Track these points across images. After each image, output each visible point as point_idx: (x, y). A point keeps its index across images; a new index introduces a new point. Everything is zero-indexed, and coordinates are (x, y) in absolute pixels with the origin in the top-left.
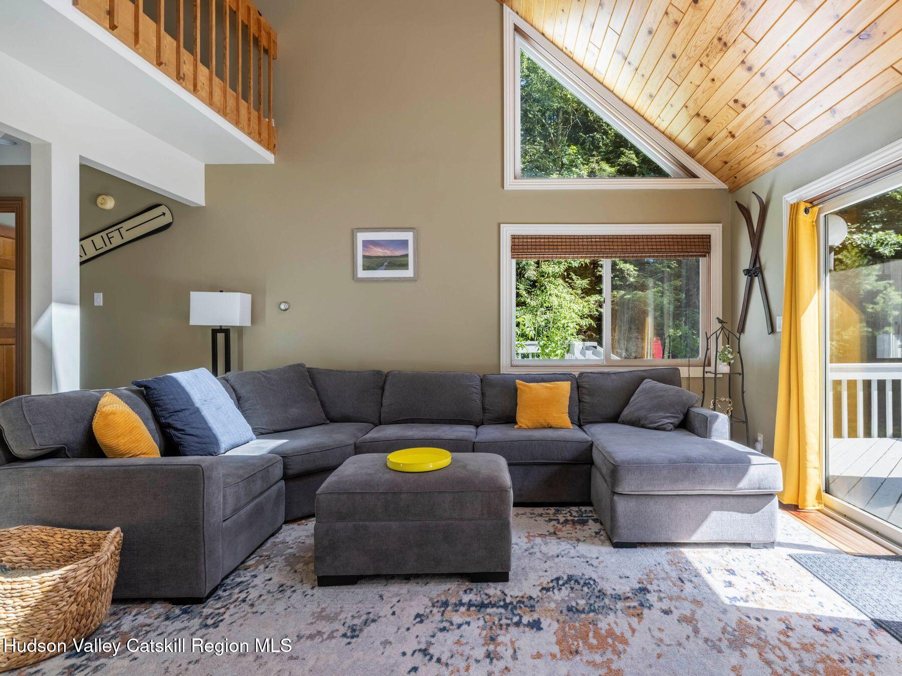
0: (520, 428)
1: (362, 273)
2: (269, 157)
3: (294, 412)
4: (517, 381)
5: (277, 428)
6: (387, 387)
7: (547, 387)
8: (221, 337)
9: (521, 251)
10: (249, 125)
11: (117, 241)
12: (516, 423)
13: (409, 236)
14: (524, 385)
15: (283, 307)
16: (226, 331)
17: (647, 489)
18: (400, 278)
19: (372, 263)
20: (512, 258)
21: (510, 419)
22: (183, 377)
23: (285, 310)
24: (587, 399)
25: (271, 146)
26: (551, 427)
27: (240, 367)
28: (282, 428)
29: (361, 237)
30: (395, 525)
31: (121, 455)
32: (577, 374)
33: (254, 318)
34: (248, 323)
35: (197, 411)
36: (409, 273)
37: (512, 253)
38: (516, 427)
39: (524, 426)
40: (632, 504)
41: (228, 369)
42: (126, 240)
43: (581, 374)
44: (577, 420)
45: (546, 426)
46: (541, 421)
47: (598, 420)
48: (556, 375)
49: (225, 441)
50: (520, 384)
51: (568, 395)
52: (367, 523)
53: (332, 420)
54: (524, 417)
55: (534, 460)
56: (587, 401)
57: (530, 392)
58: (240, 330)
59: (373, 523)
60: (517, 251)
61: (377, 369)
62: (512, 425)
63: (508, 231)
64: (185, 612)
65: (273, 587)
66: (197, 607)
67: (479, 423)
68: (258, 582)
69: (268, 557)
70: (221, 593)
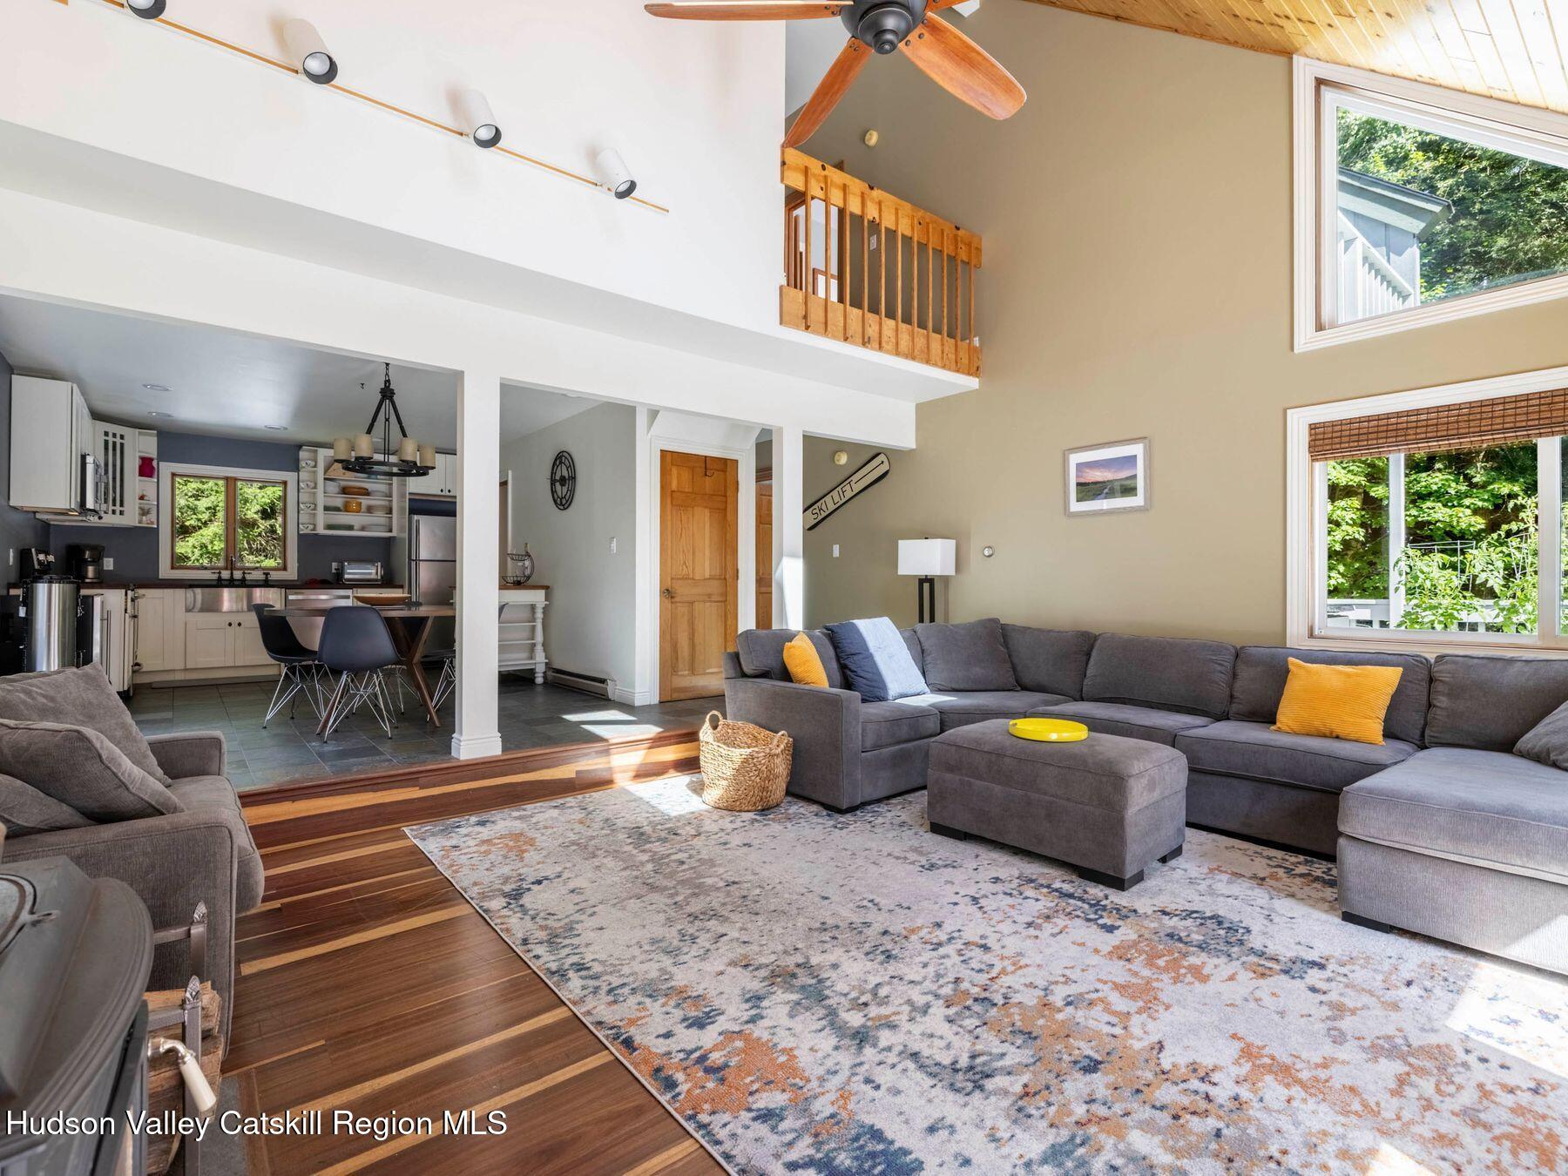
0: (1279, 730)
1: (1076, 507)
2: (972, 383)
3: (978, 671)
4: (1291, 659)
5: (956, 686)
6: (1094, 653)
7: (1341, 672)
8: (926, 586)
9: (1328, 448)
10: (943, 358)
11: (849, 494)
12: (1274, 722)
13: (1137, 450)
14: (1300, 667)
15: (986, 553)
16: (930, 580)
17: (1398, 839)
18: (1125, 508)
19: (1088, 490)
20: (1313, 460)
21: (1266, 715)
22: (863, 625)
23: (990, 556)
24: (1442, 701)
25: (974, 371)
26: (1337, 737)
27: (946, 619)
28: (962, 687)
29: (1075, 459)
30: (997, 789)
31: (799, 682)
32: (1431, 657)
33: (959, 566)
34: (952, 572)
35: (870, 656)
36: (1137, 500)
37: (1310, 452)
38: (1273, 727)
39: (1284, 728)
40: (1375, 859)
41: (932, 619)
42: (855, 492)
43: (1440, 658)
44: (1417, 737)
45: (1328, 734)
46: (1317, 723)
47: (1463, 741)
48: (1380, 656)
49: (893, 688)
50: (1293, 664)
51: (1391, 690)
52: (972, 780)
53: (1025, 688)
54: (1285, 716)
55: (1270, 775)
56: (1444, 705)
57: (1302, 676)
58: (946, 579)
59: (978, 782)
60: (1320, 448)
61: (1084, 629)
62: (1268, 725)
63: (1299, 423)
64: (829, 815)
65: (897, 821)
66: (837, 816)
67: (1223, 717)
68: (889, 814)
69: (910, 802)
70: (858, 812)
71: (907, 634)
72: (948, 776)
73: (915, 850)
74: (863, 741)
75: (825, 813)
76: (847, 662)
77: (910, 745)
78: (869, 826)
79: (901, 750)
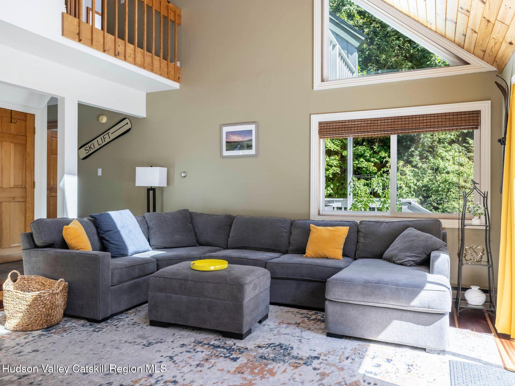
0: (308, 257)
1: (226, 153)
2: (176, 85)
4: (311, 225)
5: (166, 246)
6: (233, 226)
7: (329, 230)
8: (151, 192)
9: (325, 133)
10: (160, 70)
11: (107, 140)
12: (304, 253)
13: (252, 127)
14: (314, 228)
15: (183, 175)
16: (154, 189)
18: (247, 155)
19: (231, 145)
20: (320, 138)
21: (301, 251)
23: (184, 177)
24: (361, 240)
25: (177, 79)
26: (327, 258)
27: (162, 210)
28: (169, 246)
29: (226, 129)
32: (358, 222)
34: (164, 185)
35: (118, 232)
36: (253, 152)
37: (319, 134)
38: (304, 256)
39: (311, 256)
43: (361, 222)
44: (353, 255)
45: (324, 257)
47: (368, 256)
48: (341, 222)
50: (312, 227)
51: (345, 236)
53: (201, 244)
54: (309, 250)
56: (362, 241)
57: (317, 232)
58: (162, 189)
60: (323, 133)
61: (228, 214)
62: (302, 255)
63: (316, 120)
64: (90, 325)
65: (131, 322)
66: (96, 324)
67: (286, 252)
68: (127, 319)
69: (140, 311)
70: (109, 321)
71: (140, 219)
72: (159, 294)
73: (141, 337)
74: (112, 280)
75: (88, 324)
76: (103, 236)
77: (140, 279)
78: (114, 328)
79: (135, 282)
